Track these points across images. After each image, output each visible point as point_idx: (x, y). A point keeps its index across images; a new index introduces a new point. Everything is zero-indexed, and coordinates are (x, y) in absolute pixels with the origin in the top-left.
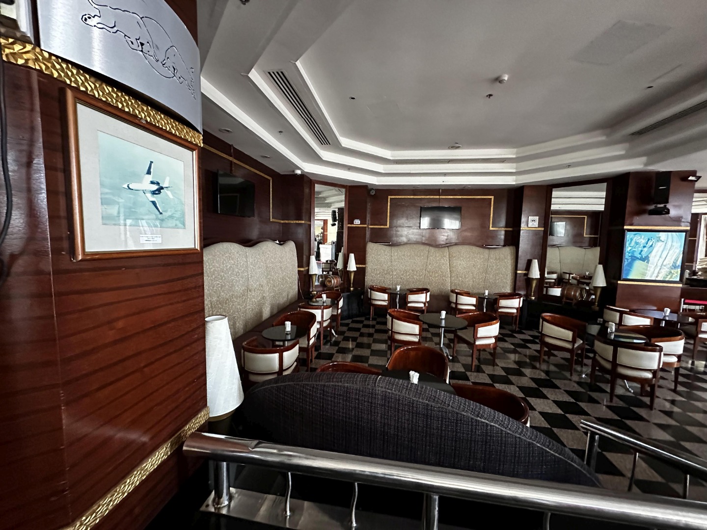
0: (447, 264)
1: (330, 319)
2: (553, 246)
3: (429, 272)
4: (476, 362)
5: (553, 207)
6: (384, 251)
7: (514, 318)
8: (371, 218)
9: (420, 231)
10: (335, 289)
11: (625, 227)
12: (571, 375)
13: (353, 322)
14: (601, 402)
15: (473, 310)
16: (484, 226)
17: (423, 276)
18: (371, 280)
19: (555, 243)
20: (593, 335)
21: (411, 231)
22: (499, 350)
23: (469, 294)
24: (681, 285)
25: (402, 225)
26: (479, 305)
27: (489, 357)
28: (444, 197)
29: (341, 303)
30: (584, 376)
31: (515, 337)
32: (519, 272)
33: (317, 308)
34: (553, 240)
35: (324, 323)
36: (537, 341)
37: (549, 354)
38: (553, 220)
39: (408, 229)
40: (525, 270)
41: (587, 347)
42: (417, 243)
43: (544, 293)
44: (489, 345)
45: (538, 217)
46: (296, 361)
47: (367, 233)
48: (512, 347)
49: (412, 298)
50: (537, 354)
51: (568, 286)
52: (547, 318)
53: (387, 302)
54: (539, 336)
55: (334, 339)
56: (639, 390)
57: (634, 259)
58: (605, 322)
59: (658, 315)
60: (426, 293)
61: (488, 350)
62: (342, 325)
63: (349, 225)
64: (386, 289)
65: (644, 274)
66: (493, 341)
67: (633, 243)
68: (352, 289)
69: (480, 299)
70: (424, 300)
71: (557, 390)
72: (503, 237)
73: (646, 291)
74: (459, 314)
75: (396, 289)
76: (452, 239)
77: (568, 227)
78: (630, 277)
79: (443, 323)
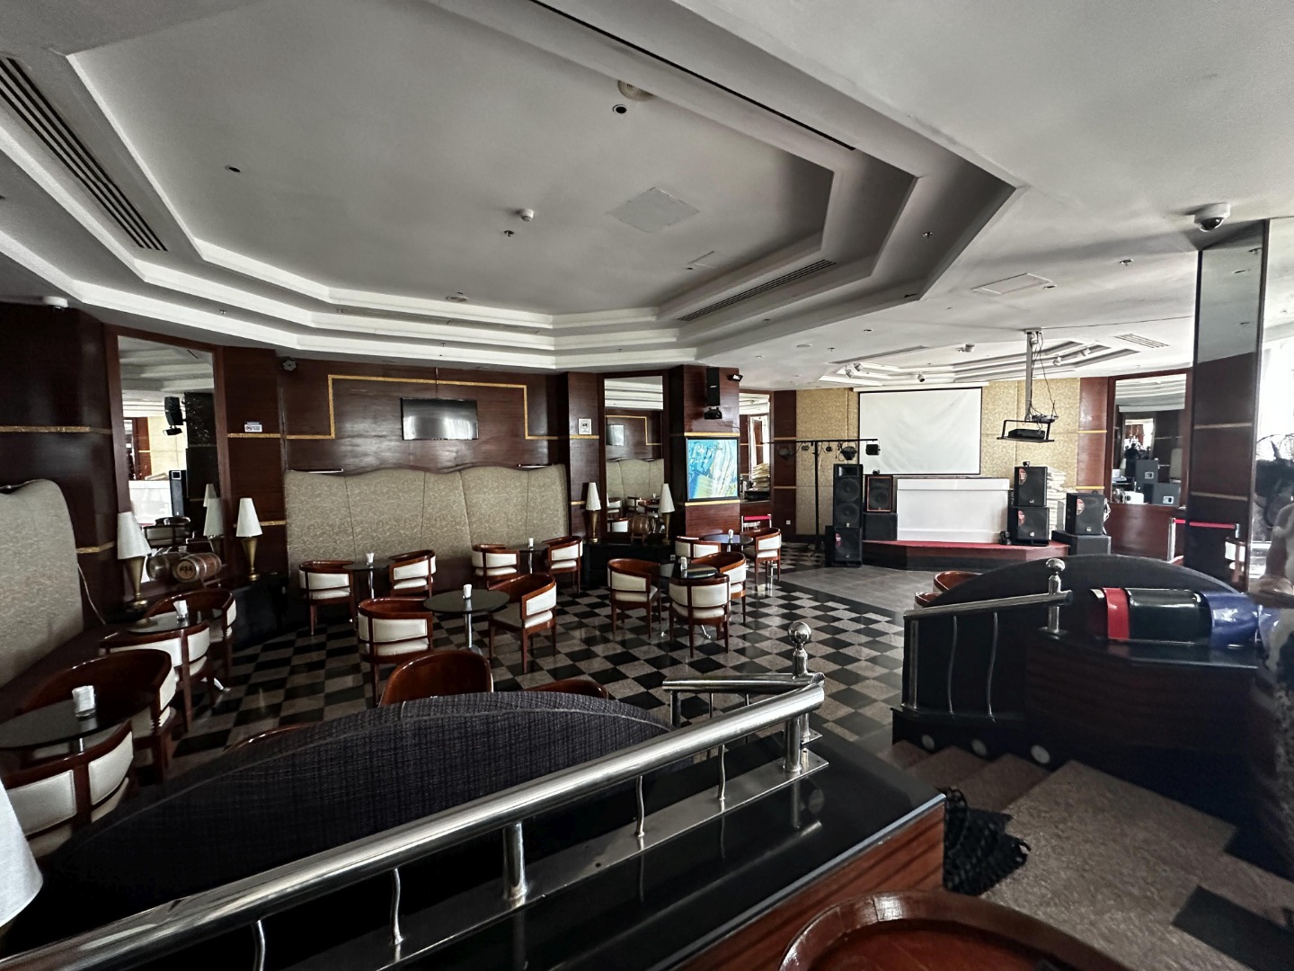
0: (460, 501)
1: (205, 655)
2: (612, 460)
3: (429, 519)
4: (528, 658)
5: (608, 404)
6: (329, 486)
7: (574, 575)
8: (289, 419)
9: (402, 444)
10: (206, 584)
11: (686, 434)
12: (650, 637)
13: (266, 649)
14: (682, 661)
15: (514, 574)
16: (516, 433)
17: (419, 527)
18: (304, 551)
19: (614, 456)
20: (667, 578)
21: (385, 444)
22: (559, 629)
23: (504, 548)
24: (739, 501)
25: (365, 434)
26: (521, 565)
27: (547, 643)
28: (444, 382)
29: (232, 614)
30: (663, 634)
31: (578, 604)
32: (573, 503)
33: (167, 635)
34: (610, 452)
35: (191, 666)
36: (607, 602)
37: (623, 617)
38: (609, 422)
39: (378, 440)
40: (582, 500)
41: (663, 595)
42: (399, 466)
43: (609, 530)
44: (545, 623)
45: (590, 420)
46: (127, 775)
47: (283, 450)
48: (576, 619)
49: (401, 572)
50: (608, 621)
51: (635, 517)
52: (616, 565)
53: (349, 589)
54: (607, 595)
55: (220, 699)
56: (715, 635)
57: (697, 473)
58: (678, 557)
59: (724, 539)
60: (429, 559)
61: (543, 633)
62: (237, 662)
63: (232, 435)
64: (342, 565)
65: (709, 492)
66: (549, 616)
67: (694, 456)
68: (254, 576)
69: (523, 555)
70: (426, 573)
71: (636, 663)
72: (545, 450)
73: (712, 512)
74: (491, 585)
75: (366, 560)
76: (465, 456)
77: (628, 433)
78: (695, 497)
79: (469, 606)
